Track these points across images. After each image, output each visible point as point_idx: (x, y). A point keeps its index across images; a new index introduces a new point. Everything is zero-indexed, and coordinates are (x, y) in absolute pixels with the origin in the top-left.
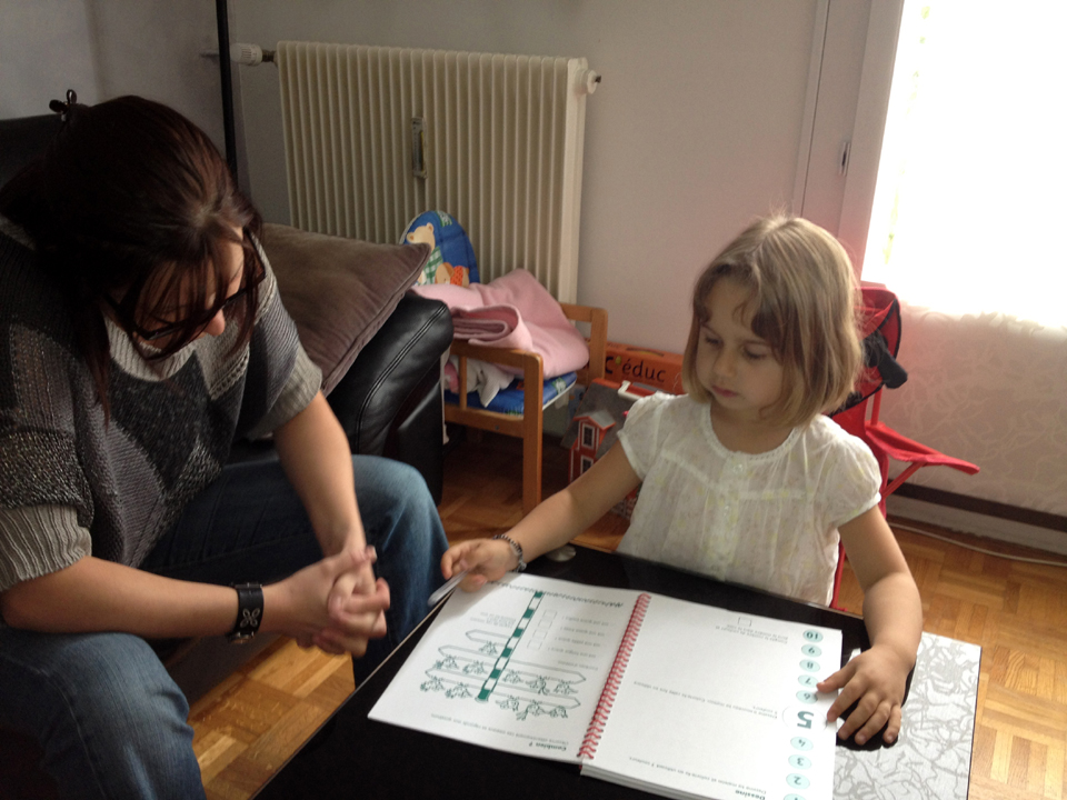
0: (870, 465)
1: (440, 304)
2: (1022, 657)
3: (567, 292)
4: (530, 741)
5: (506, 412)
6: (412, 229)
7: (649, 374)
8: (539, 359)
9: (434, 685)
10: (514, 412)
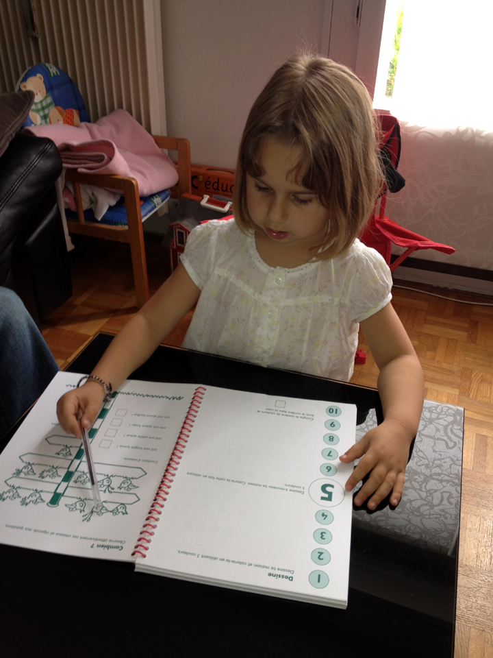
0: (384, 272)
1: (48, 141)
2: (480, 375)
3: (158, 127)
4: (92, 542)
5: (115, 224)
6: (25, 80)
7: (224, 189)
8: (134, 182)
9: (11, 494)
10: (121, 224)
